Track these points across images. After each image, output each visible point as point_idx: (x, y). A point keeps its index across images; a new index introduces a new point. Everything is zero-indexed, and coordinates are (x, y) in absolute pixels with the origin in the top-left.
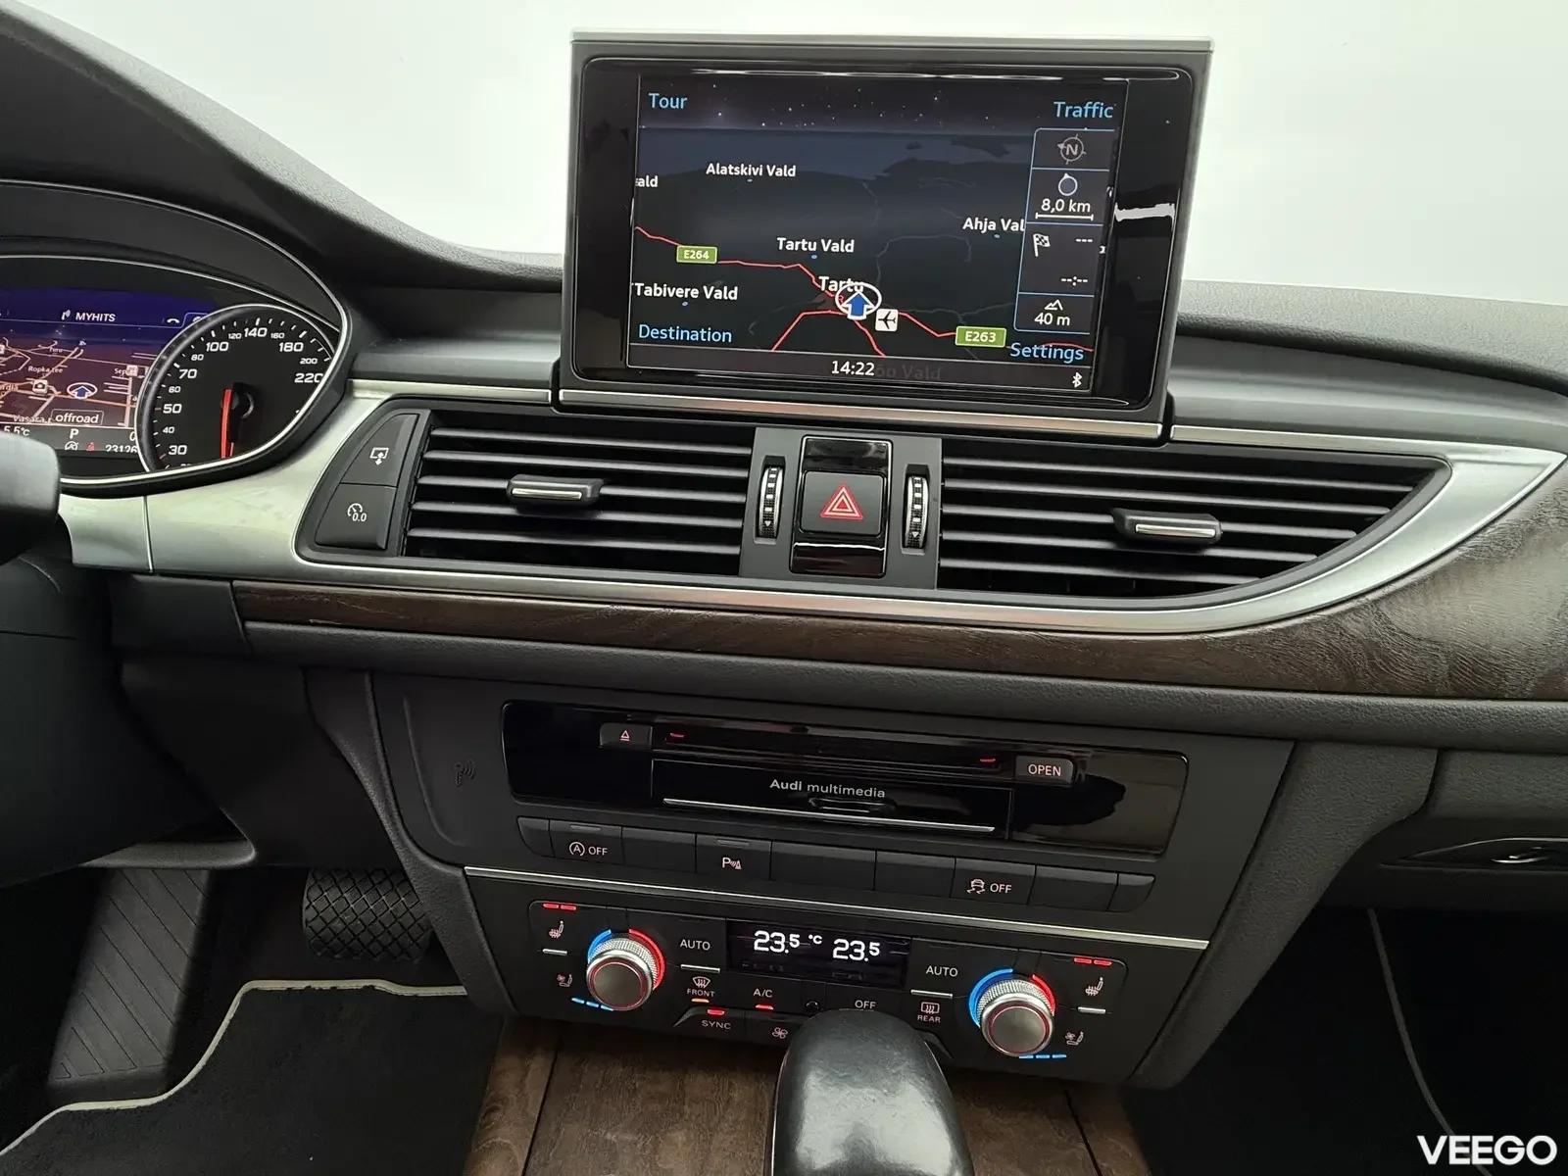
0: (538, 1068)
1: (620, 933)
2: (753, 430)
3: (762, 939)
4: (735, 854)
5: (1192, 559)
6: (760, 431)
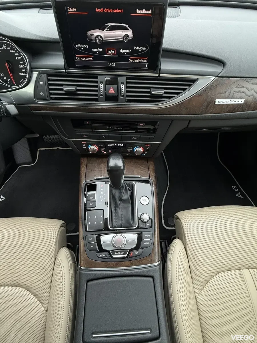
0: (85, 159)
1: (92, 145)
2: (98, 76)
3: (109, 145)
4: (104, 136)
5: (160, 96)
6: (99, 77)
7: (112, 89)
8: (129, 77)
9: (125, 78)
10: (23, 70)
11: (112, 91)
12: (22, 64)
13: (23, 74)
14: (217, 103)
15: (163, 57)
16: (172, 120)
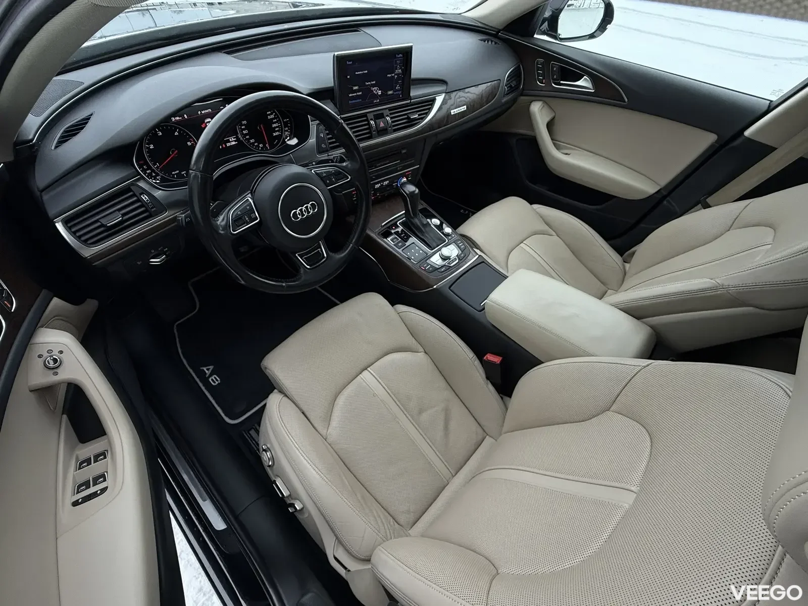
5: (415, 119)
6: (368, 115)
7: (381, 123)
8: (390, 109)
9: (387, 110)
10: (277, 129)
11: (382, 125)
12: (275, 123)
13: (277, 133)
14: (452, 114)
15: (413, 85)
16: (425, 139)
